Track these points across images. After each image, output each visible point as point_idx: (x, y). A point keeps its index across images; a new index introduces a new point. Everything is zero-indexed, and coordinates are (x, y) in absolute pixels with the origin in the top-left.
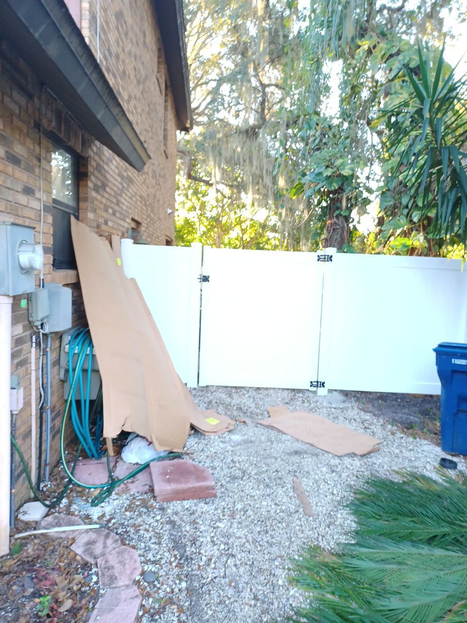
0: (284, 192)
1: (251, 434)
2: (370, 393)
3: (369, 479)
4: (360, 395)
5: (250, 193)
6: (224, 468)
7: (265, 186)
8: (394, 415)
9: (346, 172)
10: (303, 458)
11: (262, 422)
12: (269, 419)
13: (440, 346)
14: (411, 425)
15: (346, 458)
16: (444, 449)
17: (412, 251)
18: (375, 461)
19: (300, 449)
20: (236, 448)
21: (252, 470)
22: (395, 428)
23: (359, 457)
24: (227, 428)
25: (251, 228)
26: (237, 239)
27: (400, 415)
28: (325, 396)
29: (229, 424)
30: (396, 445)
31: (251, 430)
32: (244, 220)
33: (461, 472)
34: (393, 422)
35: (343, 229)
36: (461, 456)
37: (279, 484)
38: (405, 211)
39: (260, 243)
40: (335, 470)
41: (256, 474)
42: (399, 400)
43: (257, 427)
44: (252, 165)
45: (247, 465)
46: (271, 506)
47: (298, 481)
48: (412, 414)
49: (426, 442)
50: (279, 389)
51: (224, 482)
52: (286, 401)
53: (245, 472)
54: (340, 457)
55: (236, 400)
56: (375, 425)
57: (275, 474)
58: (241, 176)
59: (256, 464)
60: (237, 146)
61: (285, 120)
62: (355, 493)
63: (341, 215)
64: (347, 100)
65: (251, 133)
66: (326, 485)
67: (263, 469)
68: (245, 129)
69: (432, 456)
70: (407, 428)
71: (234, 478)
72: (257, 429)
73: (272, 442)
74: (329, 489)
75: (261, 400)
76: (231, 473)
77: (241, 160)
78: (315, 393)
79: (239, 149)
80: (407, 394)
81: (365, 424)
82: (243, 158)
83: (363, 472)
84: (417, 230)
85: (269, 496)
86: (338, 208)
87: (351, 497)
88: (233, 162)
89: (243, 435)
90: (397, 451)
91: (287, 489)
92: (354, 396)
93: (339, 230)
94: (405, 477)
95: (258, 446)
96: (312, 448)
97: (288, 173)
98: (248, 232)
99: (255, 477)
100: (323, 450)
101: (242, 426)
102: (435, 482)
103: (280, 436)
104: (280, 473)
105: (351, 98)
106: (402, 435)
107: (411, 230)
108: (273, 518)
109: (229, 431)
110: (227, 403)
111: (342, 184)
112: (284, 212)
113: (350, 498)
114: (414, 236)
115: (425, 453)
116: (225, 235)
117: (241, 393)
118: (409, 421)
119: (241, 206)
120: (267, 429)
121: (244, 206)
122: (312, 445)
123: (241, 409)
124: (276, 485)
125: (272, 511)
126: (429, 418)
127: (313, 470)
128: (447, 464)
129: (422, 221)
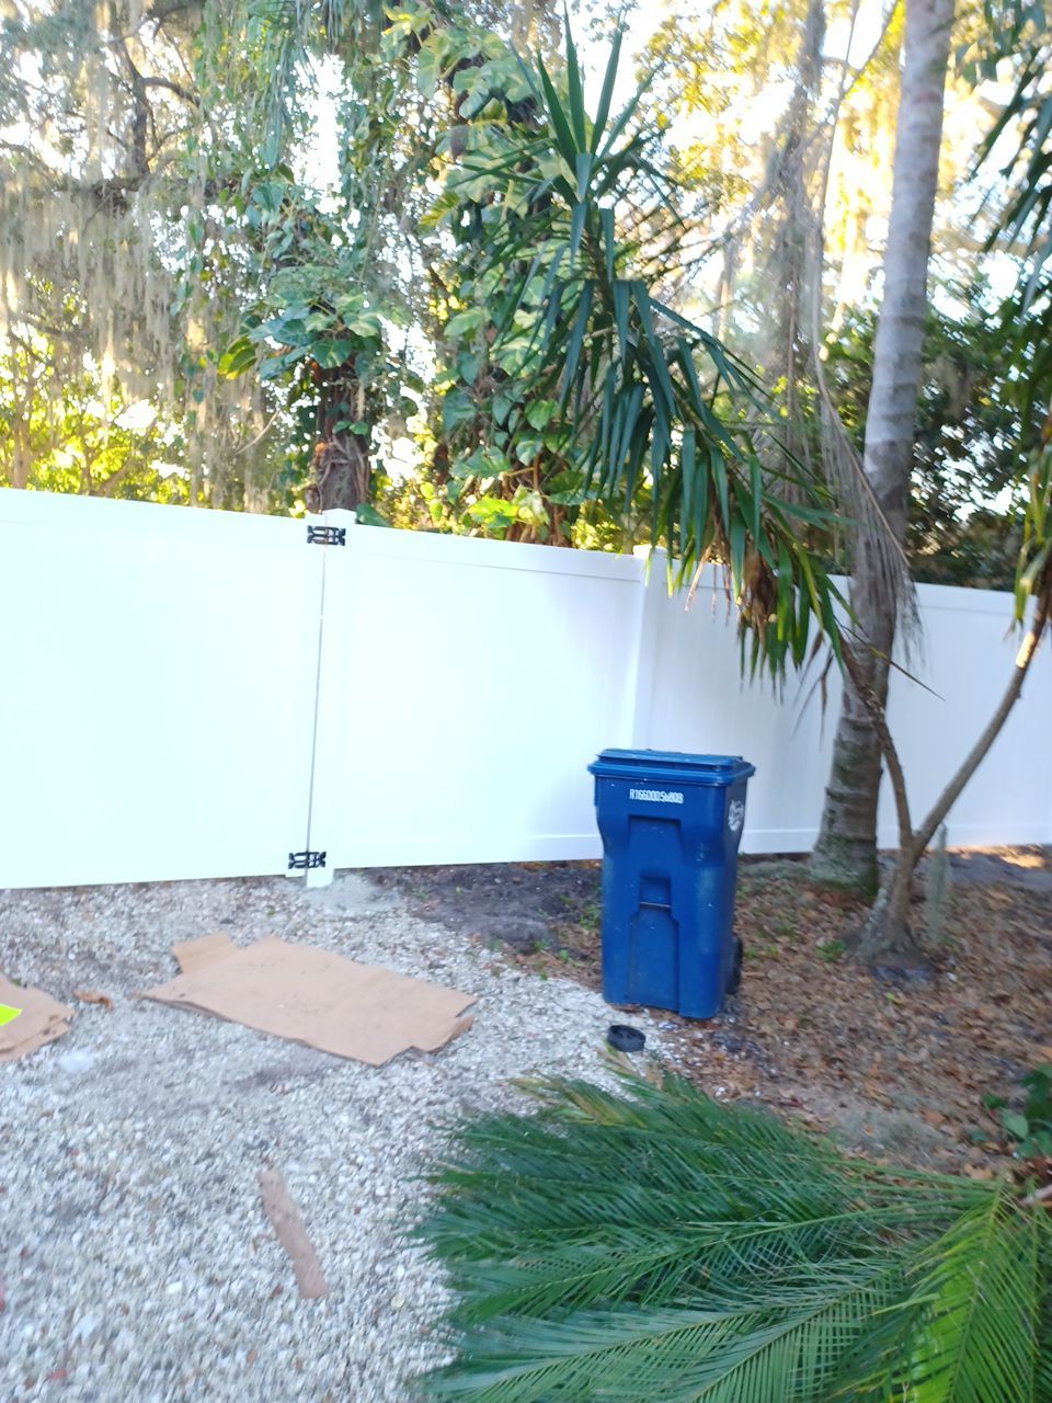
0: (204, 361)
1: (125, 1039)
2: (434, 869)
3: (461, 1122)
4: (411, 875)
5: (108, 357)
6: (34, 1182)
7: (148, 342)
8: (492, 920)
9: (361, 328)
10: (285, 1093)
11: (159, 992)
12: (180, 977)
13: (603, 759)
14: (533, 945)
15: (395, 1067)
16: (609, 998)
17: (515, 531)
18: (465, 1061)
19: (272, 1064)
20: (77, 1096)
21: (131, 1170)
22: (498, 956)
23: (427, 1056)
24: (46, 1032)
25: (111, 446)
26: (72, 472)
27: (505, 919)
28: (326, 888)
29: (52, 1018)
30: (507, 1003)
31: (124, 1025)
32: (91, 424)
33: (654, 1055)
34: (493, 939)
35: (354, 465)
36: (646, 1010)
37: (218, 1202)
38: (501, 438)
39: (138, 487)
40: (372, 1112)
41: (144, 1181)
42: (497, 880)
43: (142, 1010)
44: (113, 283)
45: (113, 1155)
46: (194, 1291)
47: (273, 1175)
48: (529, 912)
49: (568, 984)
50: (204, 881)
51: (32, 1239)
52: (226, 915)
53: (106, 1178)
54: (380, 1068)
55: (77, 928)
56: (454, 954)
57: (202, 1166)
58: (83, 310)
59: (141, 1143)
60: (67, 227)
61: (203, 174)
62: (433, 1180)
63: (350, 433)
64: (360, 152)
65: (108, 198)
66: (354, 1169)
67: (166, 1158)
68: (89, 184)
69: (587, 1022)
70: (526, 953)
71: (68, 1213)
72: (141, 1018)
73: (189, 1055)
74: (362, 1184)
75: (151, 923)
76: (58, 1195)
77: (81, 265)
78: (300, 881)
79: (74, 237)
80: (513, 863)
81: (430, 954)
82: (88, 264)
83: (443, 1102)
84: (526, 484)
85: (187, 1254)
86: (341, 416)
87: (422, 1195)
88: (58, 268)
89: (99, 1047)
90: (511, 1021)
91: (243, 1217)
92: (399, 882)
93: (346, 469)
94: (542, 1096)
95: (147, 1076)
96: (306, 1052)
97: (210, 313)
98: (103, 456)
99: (142, 1192)
100: (334, 1055)
101: (95, 1015)
102: (607, 1096)
103: (213, 1031)
104: (218, 1161)
105: (369, 150)
106: (516, 974)
107: (513, 483)
108: (203, 1339)
109: (55, 1041)
110: (45, 942)
111: (352, 358)
112: (202, 411)
113: (422, 1201)
114: (521, 497)
115: (571, 1015)
116: (40, 458)
117: (91, 906)
118: (526, 935)
119: (83, 387)
120: (172, 1014)
121: (92, 390)
122: (303, 1044)
123: (91, 956)
124: (209, 1207)
125: (201, 1312)
126: (564, 919)
127: (314, 1129)
128: (625, 1041)
129: (535, 464)
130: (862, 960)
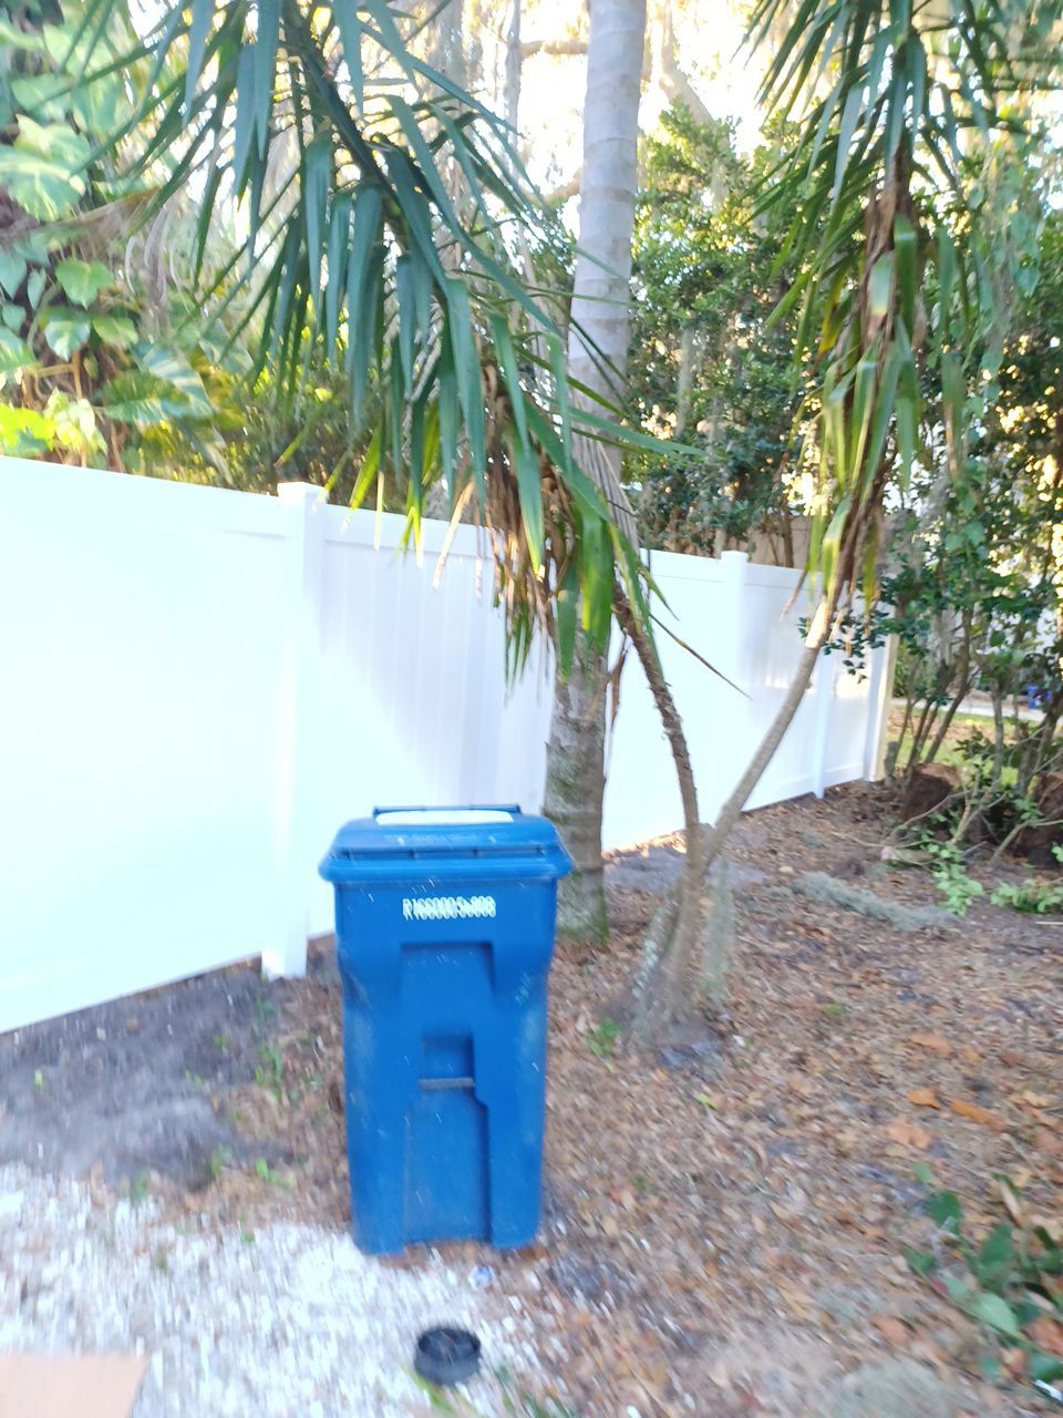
8: (114, 1126)
16: (370, 1246)
27: (136, 1117)
36: (435, 1252)
38: (15, 316)
48: (172, 1084)
84: (64, 390)
107: (42, 386)
114: (58, 409)
126: (229, 1080)
128: (448, 1361)
129: (76, 360)
130: (642, 1044)
